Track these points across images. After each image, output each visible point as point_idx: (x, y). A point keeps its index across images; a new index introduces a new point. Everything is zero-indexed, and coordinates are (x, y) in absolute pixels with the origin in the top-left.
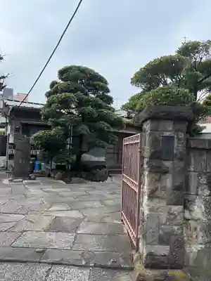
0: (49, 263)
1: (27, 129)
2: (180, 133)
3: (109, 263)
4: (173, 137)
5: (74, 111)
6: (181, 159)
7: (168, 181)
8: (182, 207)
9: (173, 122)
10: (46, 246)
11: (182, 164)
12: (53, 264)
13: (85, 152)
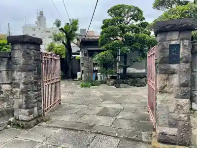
0: (95, 133)
1: (91, 54)
2: (185, 41)
3: (134, 137)
4: (179, 45)
5: (119, 38)
6: (187, 62)
7: (175, 80)
8: (188, 100)
9: (178, 33)
10: (95, 123)
11: (187, 66)
12: (98, 133)
13: (128, 66)
